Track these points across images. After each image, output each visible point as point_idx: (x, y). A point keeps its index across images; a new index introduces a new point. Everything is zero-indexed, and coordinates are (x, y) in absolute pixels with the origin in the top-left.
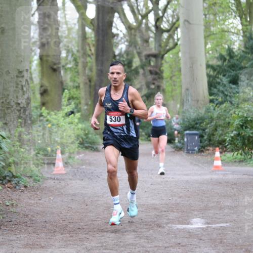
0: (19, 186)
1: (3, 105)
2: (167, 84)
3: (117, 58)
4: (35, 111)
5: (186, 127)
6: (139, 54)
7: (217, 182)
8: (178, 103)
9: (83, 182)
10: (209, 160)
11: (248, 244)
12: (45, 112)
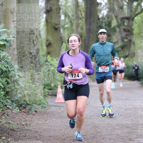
0: (31, 111)
1: (20, 54)
3: (101, 20)
4: (43, 58)
6: (116, 17)
12: (50, 59)
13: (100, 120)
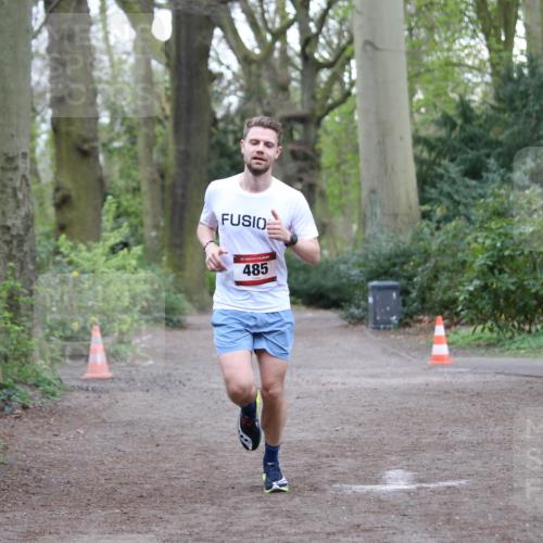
0: (10, 406)
2: (331, 181)
3: (221, 125)
4: (44, 243)
5: (371, 272)
7: (439, 391)
8: (353, 222)
9: (149, 394)
10: (422, 342)
11: (506, 523)
12: (65, 246)
13: (222, 432)
